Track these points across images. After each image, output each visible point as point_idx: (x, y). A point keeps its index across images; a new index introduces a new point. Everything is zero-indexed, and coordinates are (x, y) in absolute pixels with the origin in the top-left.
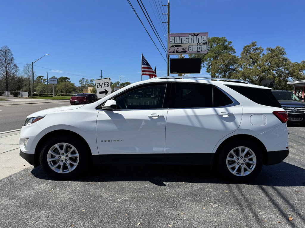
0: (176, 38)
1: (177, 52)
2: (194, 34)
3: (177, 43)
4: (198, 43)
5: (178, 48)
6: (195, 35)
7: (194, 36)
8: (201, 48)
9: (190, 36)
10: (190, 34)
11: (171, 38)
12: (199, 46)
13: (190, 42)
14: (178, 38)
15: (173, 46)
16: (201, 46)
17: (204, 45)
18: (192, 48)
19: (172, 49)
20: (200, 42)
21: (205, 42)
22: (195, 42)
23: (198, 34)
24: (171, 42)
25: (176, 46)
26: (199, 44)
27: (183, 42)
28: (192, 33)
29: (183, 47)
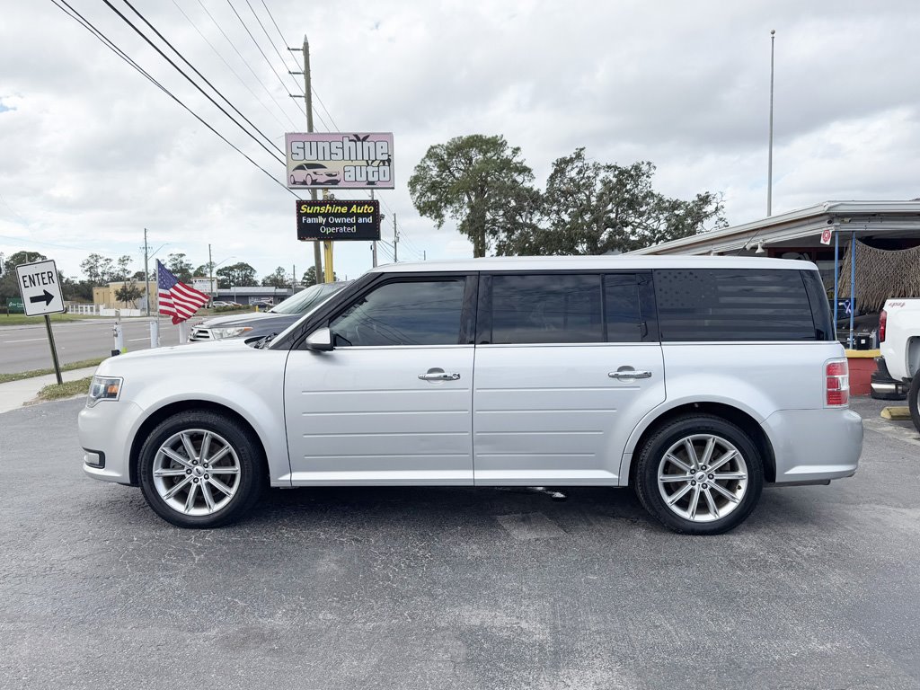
0: (307, 144)
1: (314, 182)
2: (356, 136)
3: (311, 159)
4: (367, 161)
5: (315, 173)
6: (359, 139)
7: (355, 141)
8: (376, 174)
9: (346, 140)
10: (344, 135)
11: (295, 145)
12: (370, 169)
13: (347, 157)
14: (314, 144)
15: (300, 167)
16: (377, 169)
17: (384, 165)
18: (352, 173)
19: (301, 176)
20: (373, 158)
21: (385, 157)
22: (360, 157)
23: (367, 137)
24: (295, 157)
25: (311, 166)
26: (370, 162)
27: (327, 157)
28: (350, 134)
29: (328, 171)
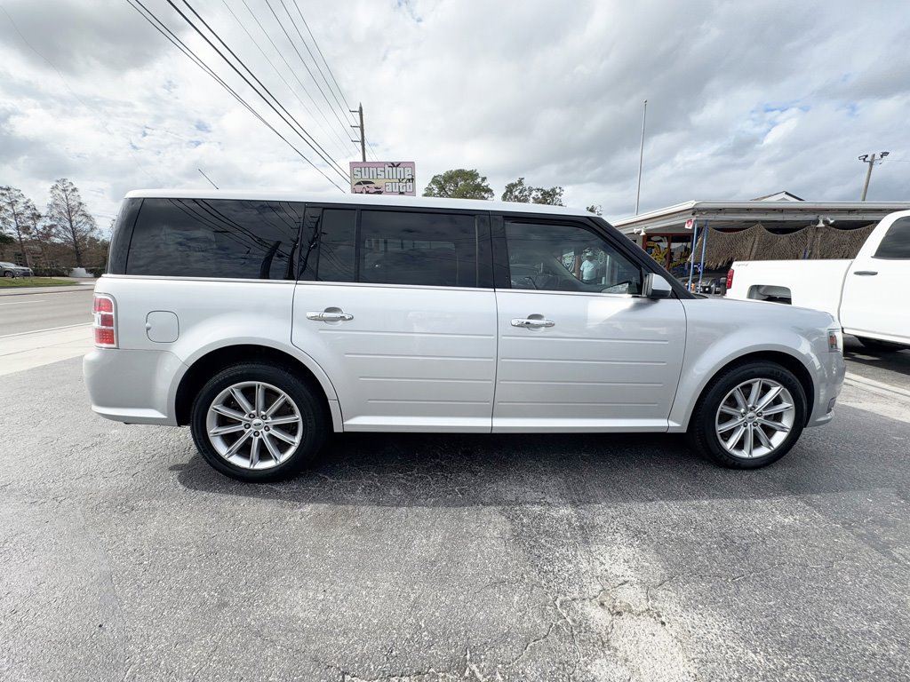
0: (363, 169)
1: (367, 193)
2: (392, 164)
3: (365, 178)
4: (399, 179)
5: (368, 187)
6: (394, 166)
7: (392, 167)
8: (404, 187)
9: (386, 166)
10: (385, 163)
11: (355, 170)
12: (401, 184)
13: (387, 177)
14: (367, 169)
15: (359, 183)
16: (405, 184)
17: (409, 182)
18: (390, 187)
20: (402, 177)
21: (410, 177)
22: (395, 177)
23: (399, 164)
24: (356, 177)
25: (365, 183)
26: (401, 180)
27: (375, 177)
28: (389, 162)
29: (376, 185)
